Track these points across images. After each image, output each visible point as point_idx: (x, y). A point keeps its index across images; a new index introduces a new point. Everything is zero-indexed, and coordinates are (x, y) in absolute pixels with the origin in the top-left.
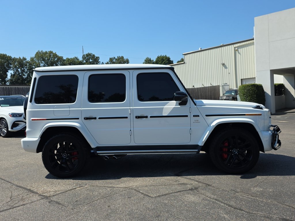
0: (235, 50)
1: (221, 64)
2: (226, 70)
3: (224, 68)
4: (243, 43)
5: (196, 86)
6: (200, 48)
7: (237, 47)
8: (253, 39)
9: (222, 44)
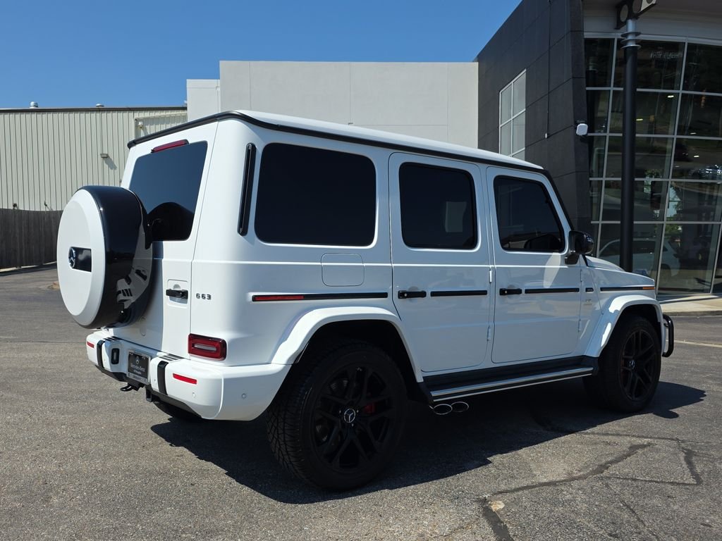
0: (137, 126)
1: (100, 157)
2: (112, 171)
3: (106, 166)
4: (158, 114)
5: (24, 206)
6: (32, 103)
7: (143, 120)
8: (185, 109)
9: (98, 105)
